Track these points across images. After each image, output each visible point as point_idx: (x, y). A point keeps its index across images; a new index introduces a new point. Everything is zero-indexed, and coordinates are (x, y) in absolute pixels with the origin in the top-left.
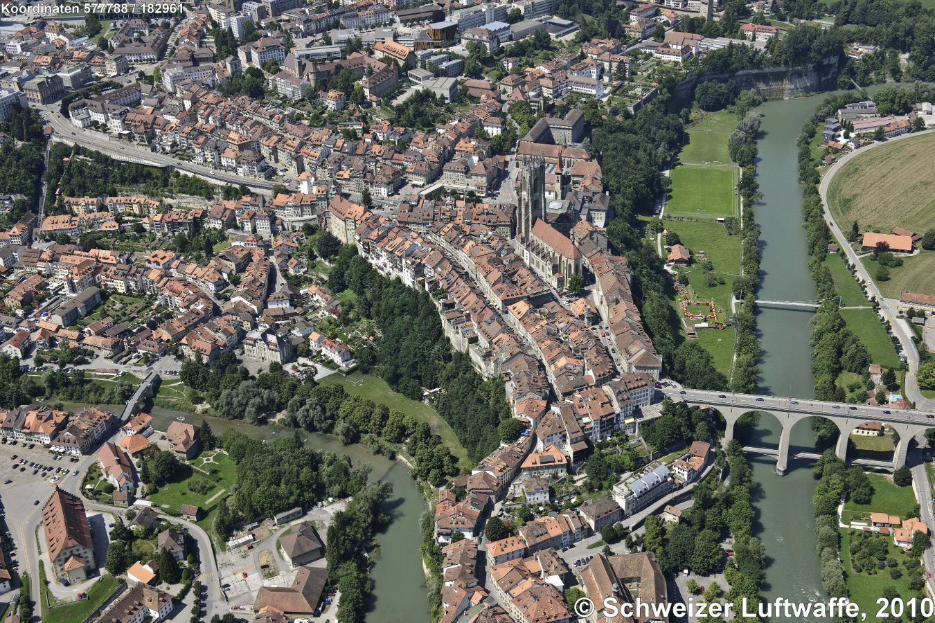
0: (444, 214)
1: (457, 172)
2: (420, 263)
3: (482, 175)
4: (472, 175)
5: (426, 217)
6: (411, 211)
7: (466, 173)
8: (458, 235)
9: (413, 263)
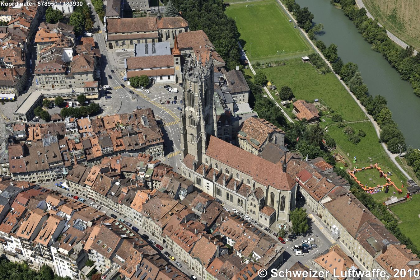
0: (75, 149)
1: (54, 74)
2: (83, 251)
3: (87, 73)
4: (74, 74)
5: (52, 160)
6: (26, 152)
7: (66, 74)
8: (114, 183)
9: (71, 252)
